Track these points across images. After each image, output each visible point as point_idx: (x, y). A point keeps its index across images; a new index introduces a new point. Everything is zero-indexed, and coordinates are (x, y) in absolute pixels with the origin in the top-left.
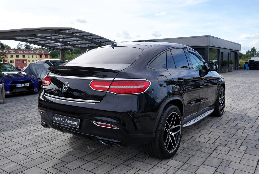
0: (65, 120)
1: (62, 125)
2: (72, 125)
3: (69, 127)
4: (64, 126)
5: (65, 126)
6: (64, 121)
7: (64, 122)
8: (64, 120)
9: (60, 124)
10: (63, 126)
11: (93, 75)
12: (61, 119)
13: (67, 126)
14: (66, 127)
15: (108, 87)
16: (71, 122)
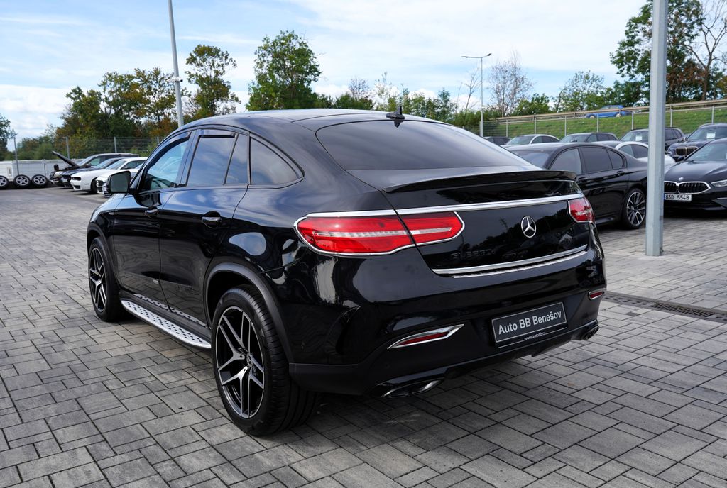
3: (546, 331)
5: (537, 336)
6: (528, 324)
7: (533, 327)
8: (529, 322)
12: (521, 324)
13: (542, 332)
14: (540, 335)
16: (547, 318)
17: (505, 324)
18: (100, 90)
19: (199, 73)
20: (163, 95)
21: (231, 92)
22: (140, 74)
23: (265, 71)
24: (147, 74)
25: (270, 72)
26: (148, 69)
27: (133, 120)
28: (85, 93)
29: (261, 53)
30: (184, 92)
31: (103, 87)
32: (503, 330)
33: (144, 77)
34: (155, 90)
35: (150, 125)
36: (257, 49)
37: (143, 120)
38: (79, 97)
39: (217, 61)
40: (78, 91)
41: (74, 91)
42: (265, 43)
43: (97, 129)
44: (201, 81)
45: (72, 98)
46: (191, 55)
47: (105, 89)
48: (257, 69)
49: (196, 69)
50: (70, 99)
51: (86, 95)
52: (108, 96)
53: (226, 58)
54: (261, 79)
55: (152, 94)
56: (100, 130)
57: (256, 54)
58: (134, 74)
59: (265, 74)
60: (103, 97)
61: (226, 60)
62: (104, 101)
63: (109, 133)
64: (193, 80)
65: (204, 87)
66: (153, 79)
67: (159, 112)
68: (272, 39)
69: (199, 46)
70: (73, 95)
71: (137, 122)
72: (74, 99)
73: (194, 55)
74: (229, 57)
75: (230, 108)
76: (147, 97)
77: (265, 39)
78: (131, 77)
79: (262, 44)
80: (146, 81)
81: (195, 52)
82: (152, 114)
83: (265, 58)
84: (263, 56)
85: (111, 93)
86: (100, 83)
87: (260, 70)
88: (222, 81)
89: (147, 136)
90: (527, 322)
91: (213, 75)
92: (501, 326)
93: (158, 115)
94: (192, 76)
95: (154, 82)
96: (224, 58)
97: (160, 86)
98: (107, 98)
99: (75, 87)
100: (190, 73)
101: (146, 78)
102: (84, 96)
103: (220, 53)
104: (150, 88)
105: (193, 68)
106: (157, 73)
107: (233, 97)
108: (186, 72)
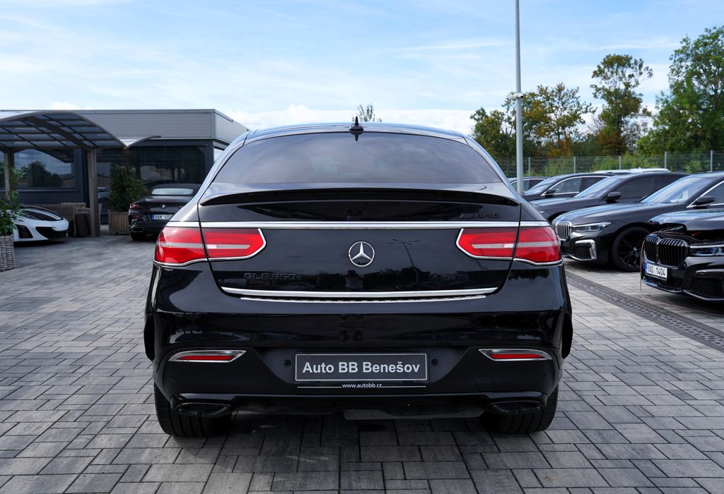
0: (360, 367)
1: (349, 386)
2: (396, 375)
3: (383, 383)
4: (359, 386)
9: (340, 384)
10: (354, 386)
11: (462, 215)
13: (376, 383)
15: (511, 246)
16: (391, 368)
17: (315, 362)
18: (503, 110)
19: (607, 87)
20: (565, 113)
21: (643, 105)
22: (543, 91)
23: (681, 78)
24: (549, 90)
25: (688, 79)
26: (551, 86)
27: (533, 141)
28: (488, 114)
29: (678, 57)
30: (589, 108)
31: (507, 107)
32: (310, 369)
33: (546, 93)
34: (557, 108)
35: (550, 144)
36: (674, 53)
37: (544, 140)
38: (482, 118)
39: (628, 71)
40: (481, 113)
41: (478, 113)
42: (684, 44)
43: (496, 150)
44: (608, 95)
45: (475, 119)
46: (599, 67)
47: (508, 109)
48: (672, 77)
49: (603, 82)
50: (473, 120)
51: (489, 115)
52: (510, 115)
53: (641, 66)
54: (677, 87)
55: (553, 112)
56: (499, 151)
57: (671, 59)
58: (537, 92)
59: (683, 82)
60: (506, 117)
61: (640, 69)
62: (505, 121)
63: (508, 154)
64: (599, 95)
65: (610, 102)
66: (556, 96)
67: (560, 131)
68: (693, 38)
69: (607, 57)
70: (476, 117)
71: (538, 142)
72: (478, 120)
73: (602, 67)
74: (644, 66)
75: (640, 124)
76: (548, 115)
77: (684, 40)
78: (533, 95)
79: (679, 46)
80: (548, 99)
81: (603, 64)
82: (552, 133)
83: (683, 64)
84: (681, 60)
85: (514, 113)
86: (504, 103)
87: (676, 77)
88: (634, 93)
89: (546, 157)
90: (351, 367)
91: (622, 87)
92: (308, 364)
93: (559, 134)
94: (598, 90)
95: (556, 99)
96: (638, 68)
97: (563, 104)
98: (509, 118)
99: (479, 108)
100: (596, 86)
101: (549, 95)
102: (487, 117)
103: (632, 61)
104: (551, 105)
105: (599, 82)
106: (560, 89)
107: (645, 111)
108: (592, 86)
